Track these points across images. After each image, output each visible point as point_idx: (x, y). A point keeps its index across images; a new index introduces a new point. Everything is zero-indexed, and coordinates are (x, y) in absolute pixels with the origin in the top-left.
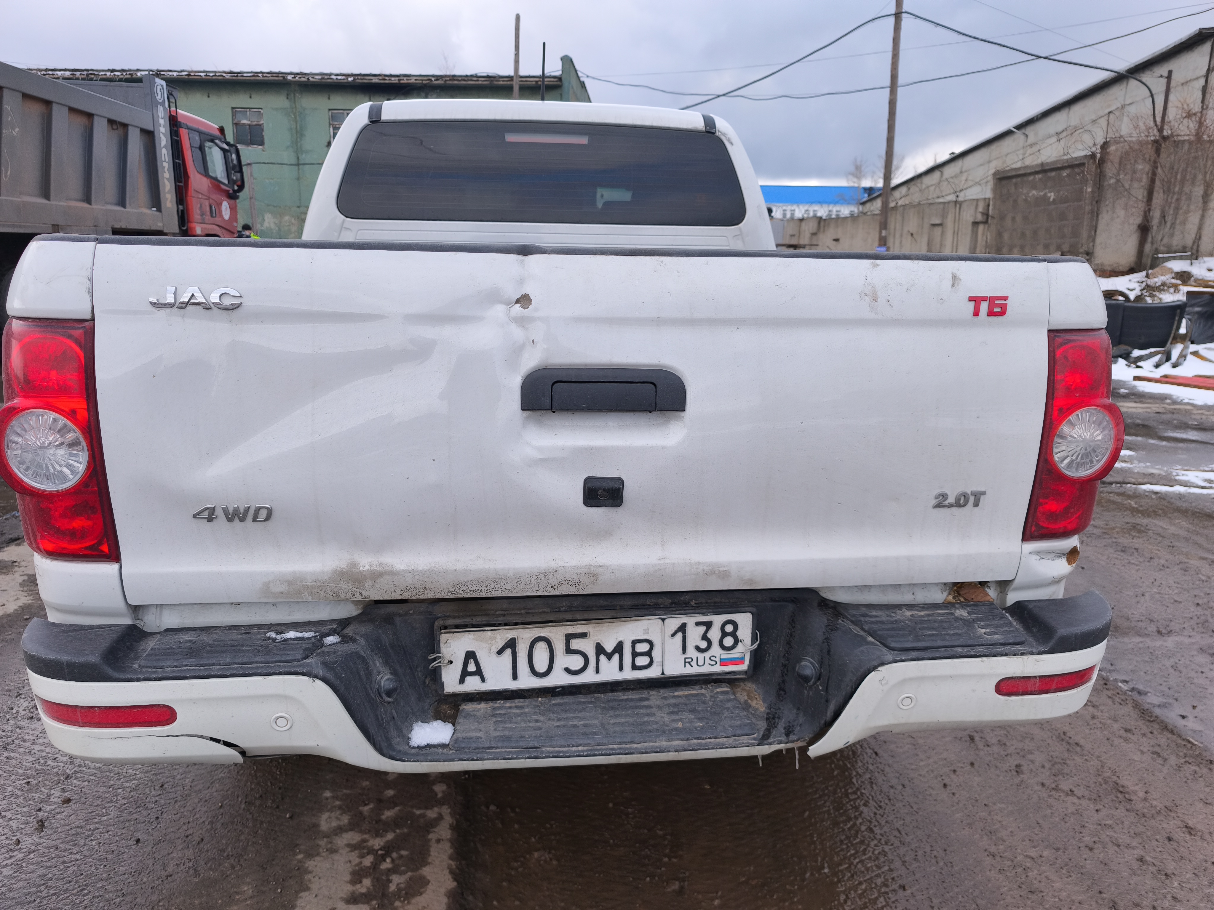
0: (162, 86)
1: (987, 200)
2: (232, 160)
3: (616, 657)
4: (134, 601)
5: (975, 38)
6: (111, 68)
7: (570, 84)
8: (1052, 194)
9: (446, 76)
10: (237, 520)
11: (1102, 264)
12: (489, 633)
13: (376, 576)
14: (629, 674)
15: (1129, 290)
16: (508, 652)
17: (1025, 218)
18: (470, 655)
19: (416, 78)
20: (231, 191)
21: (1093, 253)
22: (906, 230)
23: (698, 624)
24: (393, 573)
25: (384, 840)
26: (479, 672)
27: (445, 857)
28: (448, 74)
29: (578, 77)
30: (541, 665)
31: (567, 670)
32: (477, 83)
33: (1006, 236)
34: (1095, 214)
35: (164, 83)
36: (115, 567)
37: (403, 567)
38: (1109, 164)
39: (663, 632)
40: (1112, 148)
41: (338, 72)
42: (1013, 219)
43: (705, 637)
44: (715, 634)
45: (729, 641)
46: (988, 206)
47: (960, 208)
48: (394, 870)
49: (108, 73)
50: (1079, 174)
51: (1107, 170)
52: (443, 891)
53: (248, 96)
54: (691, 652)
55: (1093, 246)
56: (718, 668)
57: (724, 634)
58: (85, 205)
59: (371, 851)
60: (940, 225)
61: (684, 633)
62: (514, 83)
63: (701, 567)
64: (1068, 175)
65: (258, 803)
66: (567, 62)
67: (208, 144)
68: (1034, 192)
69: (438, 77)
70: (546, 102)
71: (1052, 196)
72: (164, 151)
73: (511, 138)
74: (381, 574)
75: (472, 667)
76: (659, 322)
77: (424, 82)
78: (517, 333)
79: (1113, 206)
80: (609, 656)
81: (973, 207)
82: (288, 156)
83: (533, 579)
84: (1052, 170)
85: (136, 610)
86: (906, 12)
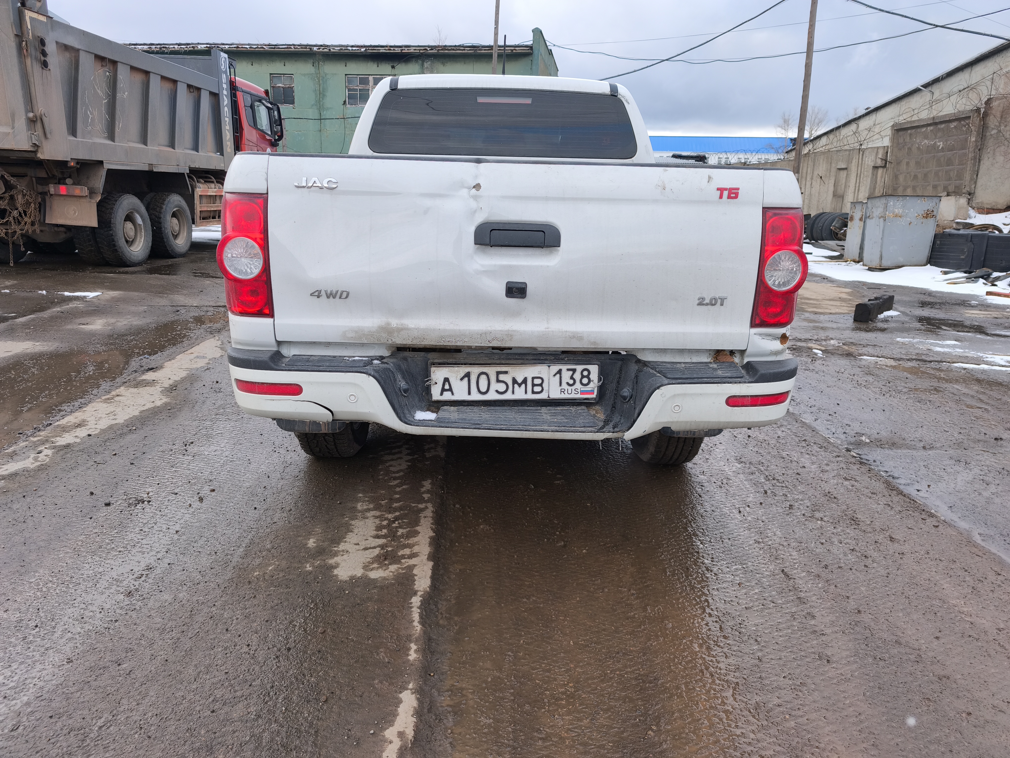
0: (225, 58)
1: (886, 148)
2: (274, 116)
3: (523, 386)
4: (278, 339)
5: (880, 10)
6: (178, 42)
7: (540, 52)
8: (941, 143)
9: (439, 46)
10: (331, 297)
11: (982, 203)
12: (456, 368)
13: (399, 330)
14: (530, 396)
15: (1004, 224)
16: (466, 379)
17: (918, 163)
18: (446, 380)
19: (414, 48)
20: (273, 141)
21: (974, 193)
22: (816, 173)
23: (568, 370)
24: (407, 329)
25: (394, 515)
26: (450, 390)
27: (429, 524)
28: (441, 44)
29: (547, 46)
30: (483, 388)
31: (497, 391)
32: (464, 52)
33: (901, 178)
34: (978, 160)
35: (226, 56)
36: (272, 320)
37: (413, 326)
38: (992, 117)
39: (549, 373)
40: (995, 104)
41: (353, 44)
42: (908, 163)
43: (572, 378)
44: (577, 376)
45: (585, 381)
46: (887, 152)
47: (863, 155)
48: (400, 527)
49: (176, 47)
50: (965, 126)
51: (990, 123)
52: (427, 536)
53: (283, 64)
54: (564, 386)
55: (975, 187)
56: (579, 396)
57: (583, 377)
58: (171, 150)
59: (386, 519)
60: (846, 169)
61: (560, 374)
62: (493, 51)
63: (568, 334)
64: (955, 127)
65: (321, 497)
66: (538, 33)
67: (257, 104)
68: (926, 141)
69: (432, 48)
70: (505, 76)
71: (941, 144)
72: (226, 109)
73: (481, 100)
74: (402, 329)
75: (447, 387)
76: (547, 199)
77: (421, 51)
78: (473, 204)
79: (994, 154)
80: (520, 385)
81: (874, 154)
82: (312, 113)
83: (479, 336)
84: (941, 123)
85: (279, 343)
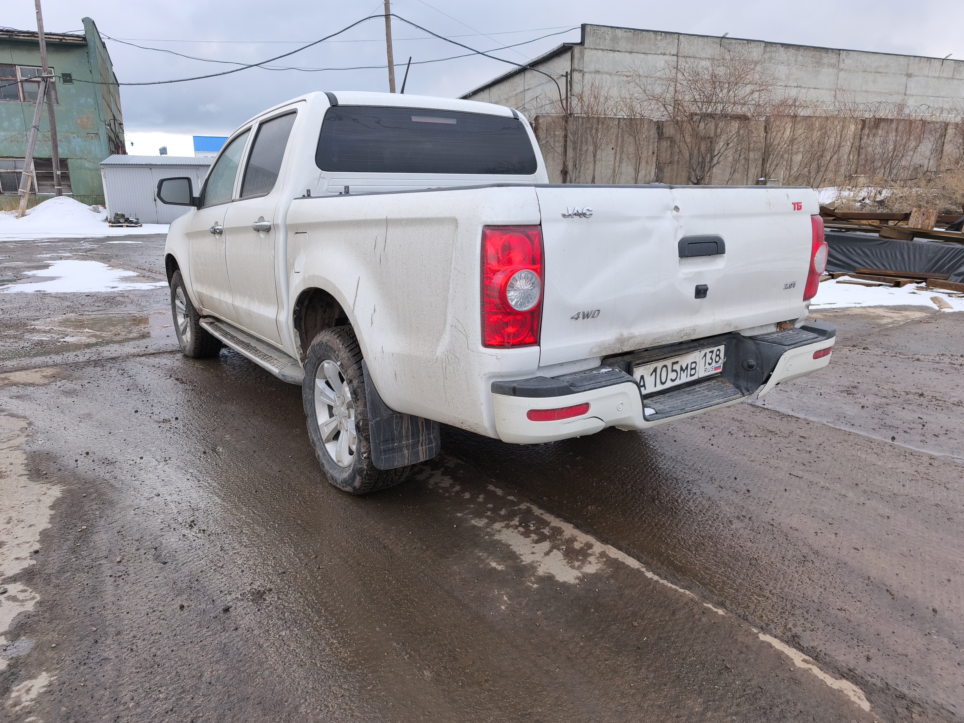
4: (540, 365)
7: (93, 43)
12: (652, 365)
14: (689, 379)
16: (654, 374)
18: (642, 377)
23: (710, 352)
29: (100, 38)
30: (664, 379)
31: (672, 379)
36: (539, 347)
37: (638, 334)
38: (541, 130)
39: (700, 357)
40: (541, 120)
43: (711, 358)
45: (717, 359)
51: (540, 135)
54: (707, 365)
57: (716, 356)
61: (706, 357)
62: (40, 39)
63: (725, 322)
66: (89, 23)
73: (415, 119)
74: (631, 338)
78: (676, 223)
80: (684, 371)
86: (393, 15)
